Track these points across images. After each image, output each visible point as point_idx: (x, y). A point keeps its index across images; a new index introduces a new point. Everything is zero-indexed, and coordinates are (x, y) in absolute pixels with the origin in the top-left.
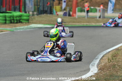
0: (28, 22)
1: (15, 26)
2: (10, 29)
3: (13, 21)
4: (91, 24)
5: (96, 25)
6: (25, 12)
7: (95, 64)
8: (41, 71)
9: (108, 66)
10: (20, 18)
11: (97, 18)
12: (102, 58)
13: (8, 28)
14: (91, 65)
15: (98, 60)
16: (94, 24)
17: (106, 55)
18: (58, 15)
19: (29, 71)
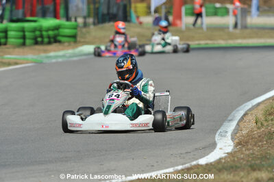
0: (75, 42)
1: (45, 51)
2: (35, 57)
3: (39, 39)
4: (215, 42)
5: (228, 45)
6: (68, 19)
7: (226, 132)
8: (106, 151)
9: (257, 136)
10: (56, 32)
11: (228, 28)
12: (242, 118)
13: (31, 56)
14: (218, 134)
15: (234, 124)
16: (222, 43)
17: (253, 112)
18: (141, 23)
19: (79, 151)
